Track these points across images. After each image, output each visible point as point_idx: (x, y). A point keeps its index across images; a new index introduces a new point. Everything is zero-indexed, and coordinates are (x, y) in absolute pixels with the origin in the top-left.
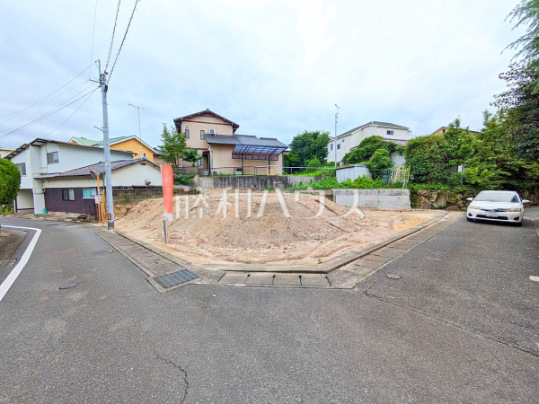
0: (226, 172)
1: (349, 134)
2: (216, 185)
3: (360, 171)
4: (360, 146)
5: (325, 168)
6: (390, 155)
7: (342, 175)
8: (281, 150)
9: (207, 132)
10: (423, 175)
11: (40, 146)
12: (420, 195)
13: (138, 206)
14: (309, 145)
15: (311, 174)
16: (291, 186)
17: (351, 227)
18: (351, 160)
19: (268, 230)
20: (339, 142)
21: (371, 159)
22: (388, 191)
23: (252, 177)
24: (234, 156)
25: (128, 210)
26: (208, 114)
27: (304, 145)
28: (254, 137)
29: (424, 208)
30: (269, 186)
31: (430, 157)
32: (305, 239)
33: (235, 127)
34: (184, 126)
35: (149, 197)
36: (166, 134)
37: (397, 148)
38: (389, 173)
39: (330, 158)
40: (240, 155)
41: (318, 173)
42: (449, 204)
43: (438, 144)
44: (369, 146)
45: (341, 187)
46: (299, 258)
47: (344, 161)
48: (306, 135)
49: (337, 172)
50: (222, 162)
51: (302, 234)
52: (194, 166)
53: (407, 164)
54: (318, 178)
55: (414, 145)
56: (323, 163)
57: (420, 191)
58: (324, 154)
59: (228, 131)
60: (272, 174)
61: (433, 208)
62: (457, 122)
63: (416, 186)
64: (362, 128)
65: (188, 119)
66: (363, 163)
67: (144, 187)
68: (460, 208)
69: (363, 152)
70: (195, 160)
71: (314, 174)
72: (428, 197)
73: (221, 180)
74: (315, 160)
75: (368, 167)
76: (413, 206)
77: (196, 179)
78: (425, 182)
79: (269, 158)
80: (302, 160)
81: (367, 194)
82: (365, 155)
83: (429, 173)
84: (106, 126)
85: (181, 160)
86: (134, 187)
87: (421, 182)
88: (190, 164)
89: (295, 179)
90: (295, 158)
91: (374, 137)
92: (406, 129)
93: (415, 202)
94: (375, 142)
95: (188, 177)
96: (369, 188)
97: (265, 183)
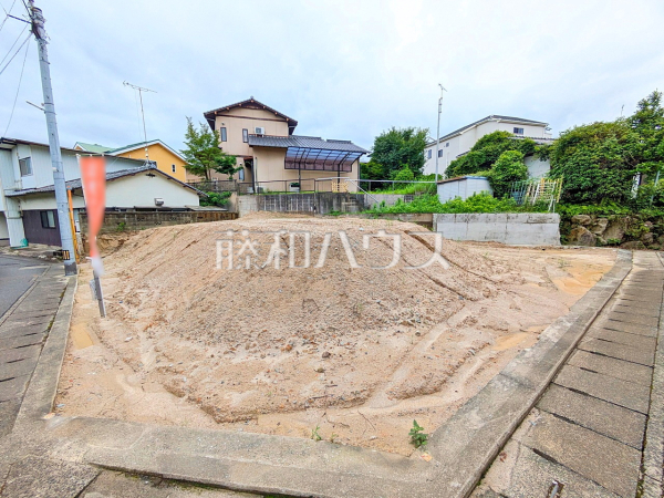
0: (275, 188)
1: (456, 134)
2: (260, 207)
3: (476, 185)
4: (475, 148)
5: (421, 182)
6: (524, 160)
7: (447, 193)
8: (355, 155)
9: (252, 131)
10: (583, 191)
11: (10, 150)
12: (577, 222)
13: (137, 237)
14: (398, 149)
15: (399, 191)
16: (368, 208)
17: (477, 285)
18: (461, 169)
19: (297, 300)
20: (441, 146)
21: (495, 166)
22: (524, 216)
23: (312, 195)
24: (288, 165)
25: (122, 242)
26: (251, 104)
27: (390, 148)
28: (319, 139)
29: (582, 243)
30: (335, 209)
31: (602, 160)
32: (380, 323)
33: (292, 124)
34: (219, 122)
35: (157, 223)
36: (192, 133)
37: (537, 148)
38: (523, 188)
39: (428, 169)
40: (296, 164)
41: (409, 189)
42: (627, 238)
43: (618, 136)
44: (489, 147)
45: (445, 210)
46: (358, 401)
47: (450, 172)
48: (393, 133)
49: (440, 188)
50: (270, 173)
51: (373, 309)
52: (231, 179)
53: (553, 174)
54: (409, 197)
55: (571, 141)
56: (417, 175)
57: (577, 216)
58: (420, 163)
59: (281, 130)
60: (342, 190)
61: (598, 244)
62: (655, 99)
63: (571, 209)
64: (477, 125)
65: (223, 112)
66: (480, 173)
67: (154, 209)
68: (646, 244)
69: (481, 156)
70: (232, 171)
71: (404, 191)
72: (591, 227)
73: (268, 200)
74: (406, 171)
75: (489, 179)
76: (564, 241)
77: (234, 198)
78: (588, 201)
79: (340, 167)
80: (387, 171)
81: (488, 221)
82: (483, 161)
83: (596, 186)
84: (48, 102)
85: (213, 171)
86: (137, 209)
87: (579, 202)
88: (226, 177)
89: (375, 198)
90: (376, 170)
91: (498, 133)
92: (543, 125)
93: (568, 233)
94: (500, 140)
95: (222, 195)
96: (491, 211)
97: (330, 204)
